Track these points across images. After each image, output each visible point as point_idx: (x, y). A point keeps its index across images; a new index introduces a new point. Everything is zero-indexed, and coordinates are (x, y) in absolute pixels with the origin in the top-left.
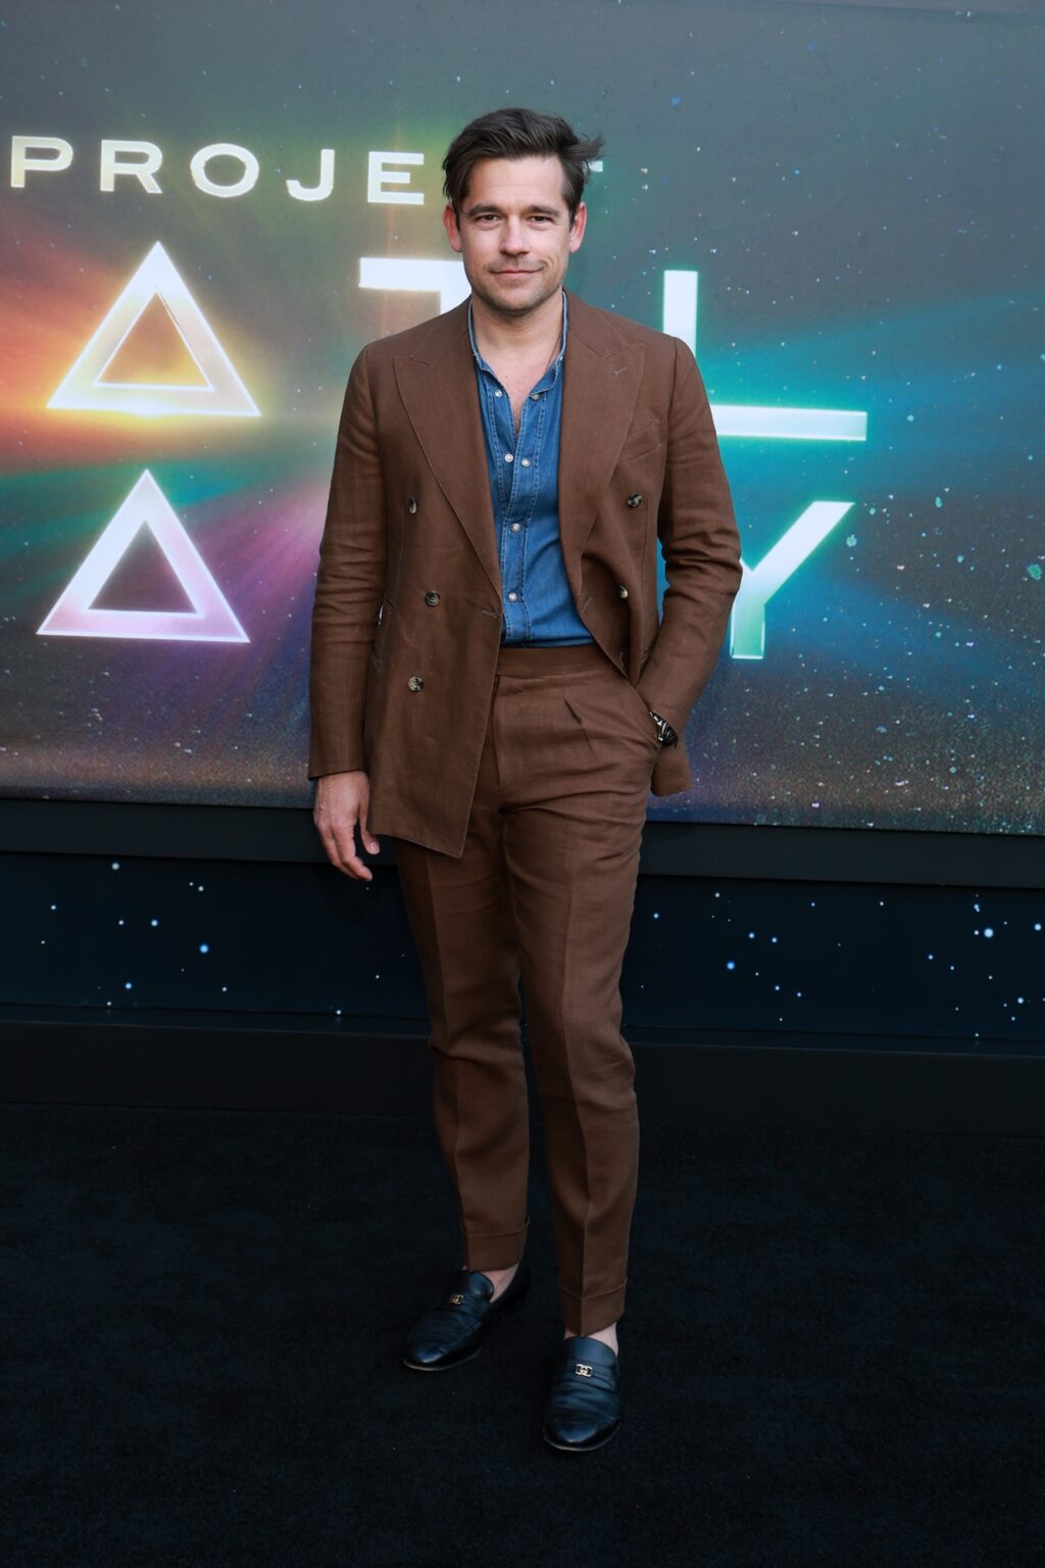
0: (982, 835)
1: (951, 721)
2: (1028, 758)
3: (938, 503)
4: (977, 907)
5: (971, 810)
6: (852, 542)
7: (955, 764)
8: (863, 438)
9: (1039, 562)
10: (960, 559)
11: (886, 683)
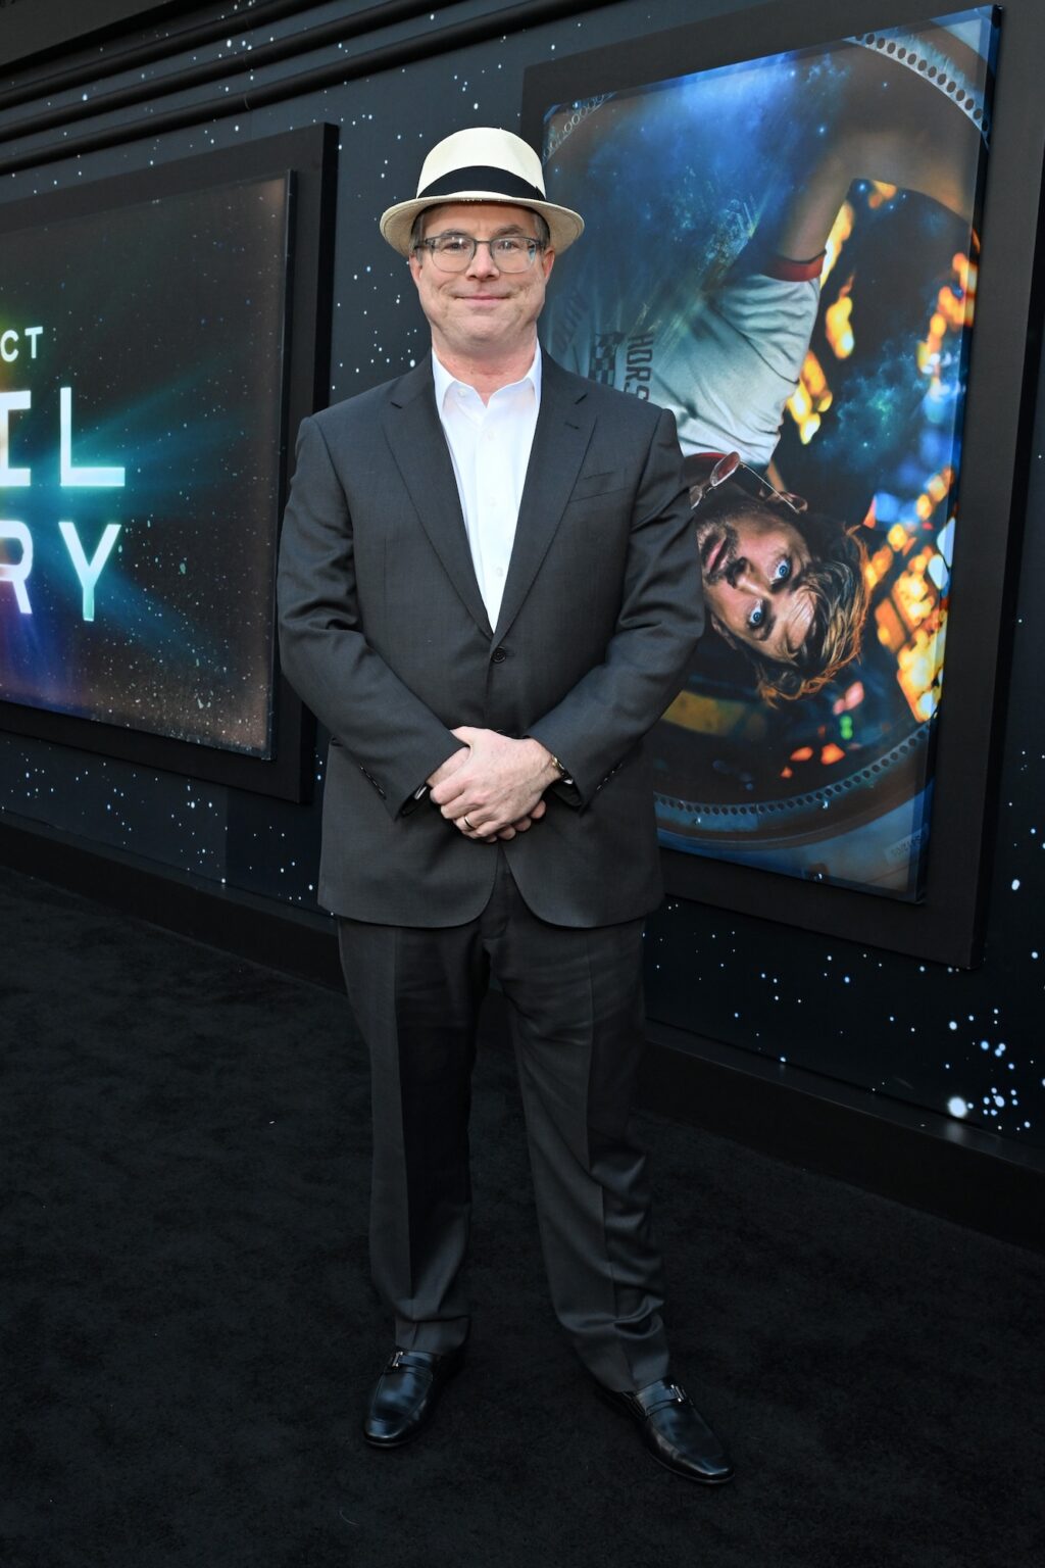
0: (165, 737)
1: (154, 663)
2: (181, 690)
3: (149, 525)
4: (189, 788)
5: (161, 722)
6: (120, 550)
7: (157, 691)
8: (122, 484)
9: (183, 562)
10: (157, 560)
11: (133, 638)
